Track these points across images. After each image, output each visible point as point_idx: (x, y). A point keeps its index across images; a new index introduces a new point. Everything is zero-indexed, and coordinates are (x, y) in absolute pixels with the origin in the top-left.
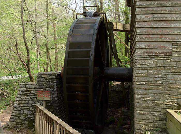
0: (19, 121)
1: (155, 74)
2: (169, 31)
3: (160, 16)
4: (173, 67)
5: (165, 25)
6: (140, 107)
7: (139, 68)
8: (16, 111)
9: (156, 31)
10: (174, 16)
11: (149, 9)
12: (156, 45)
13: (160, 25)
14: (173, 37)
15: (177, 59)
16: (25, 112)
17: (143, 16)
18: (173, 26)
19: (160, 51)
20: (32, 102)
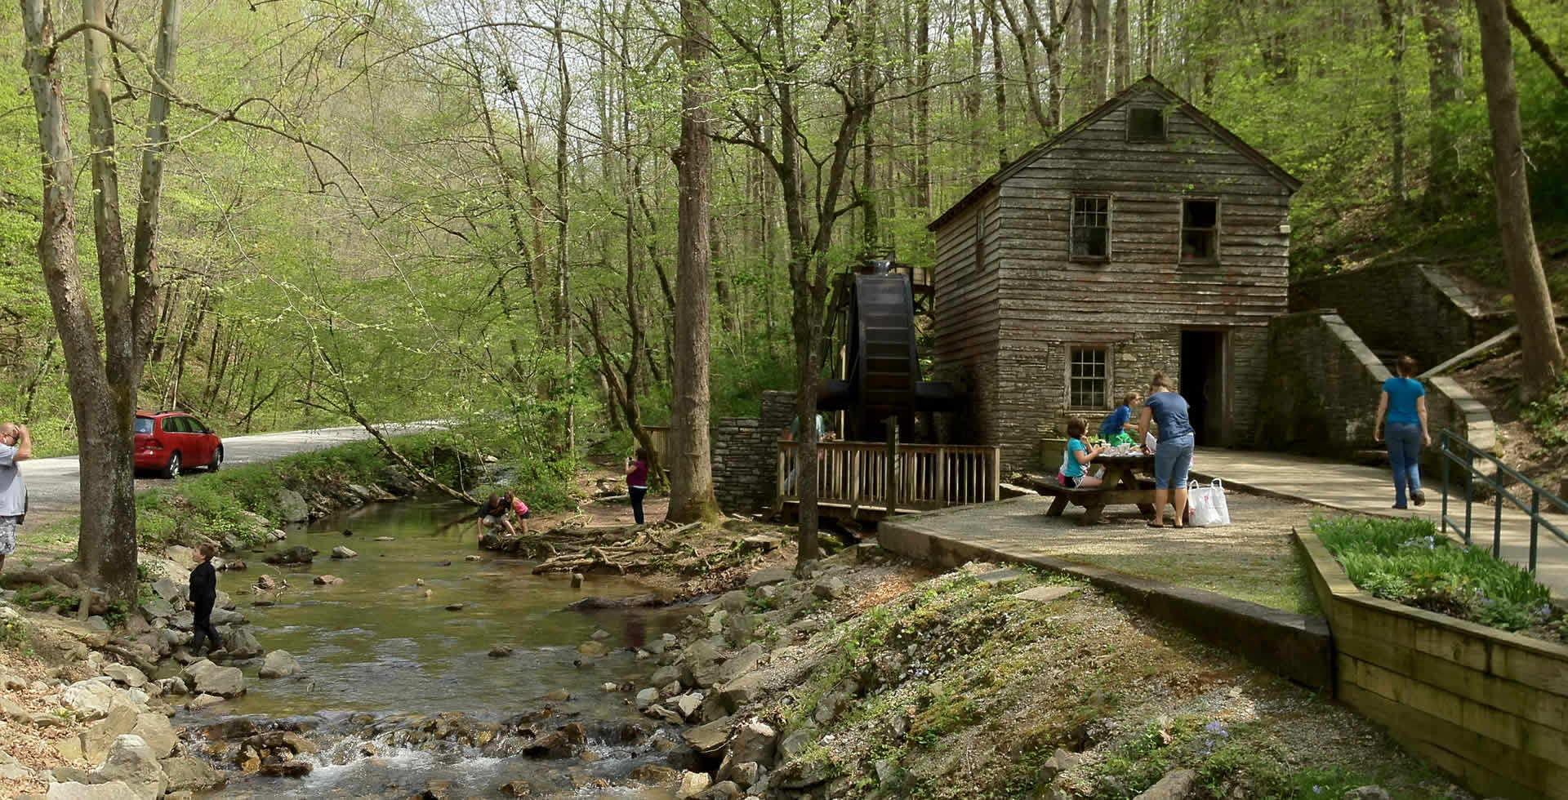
0: (730, 498)
1: (1027, 388)
2: (1045, 325)
3: (1031, 302)
4: (1048, 378)
5: (1039, 316)
6: (1003, 437)
7: (1003, 380)
8: (720, 479)
9: (1027, 325)
10: (1051, 303)
11: (1017, 292)
12: (1028, 345)
13: (1032, 316)
14: (1050, 334)
15: (1054, 367)
16: (743, 480)
17: (1009, 302)
18: (1050, 318)
19: (1032, 354)
20: (756, 457)
